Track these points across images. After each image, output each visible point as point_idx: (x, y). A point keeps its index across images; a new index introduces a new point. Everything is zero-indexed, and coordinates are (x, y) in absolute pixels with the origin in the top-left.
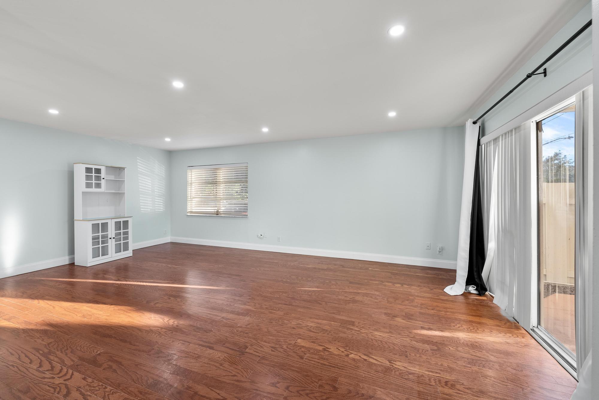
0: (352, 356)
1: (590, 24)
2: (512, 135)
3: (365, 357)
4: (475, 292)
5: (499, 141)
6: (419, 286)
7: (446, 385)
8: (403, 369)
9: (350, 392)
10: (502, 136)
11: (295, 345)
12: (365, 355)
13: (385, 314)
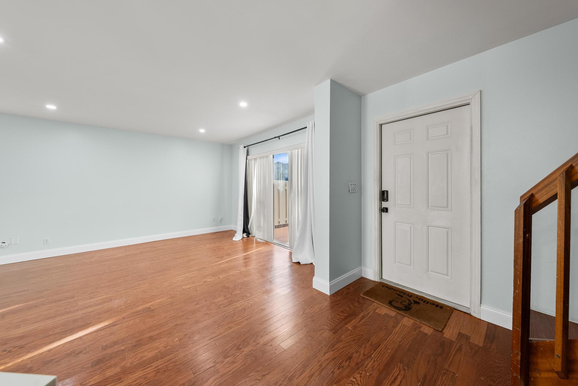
0: (221, 277)
1: (306, 127)
2: (264, 158)
3: (228, 274)
4: (246, 236)
5: (257, 160)
6: (219, 242)
7: (263, 266)
8: (245, 270)
9: (235, 285)
10: (259, 158)
11: (184, 289)
12: (226, 274)
13: (216, 258)
